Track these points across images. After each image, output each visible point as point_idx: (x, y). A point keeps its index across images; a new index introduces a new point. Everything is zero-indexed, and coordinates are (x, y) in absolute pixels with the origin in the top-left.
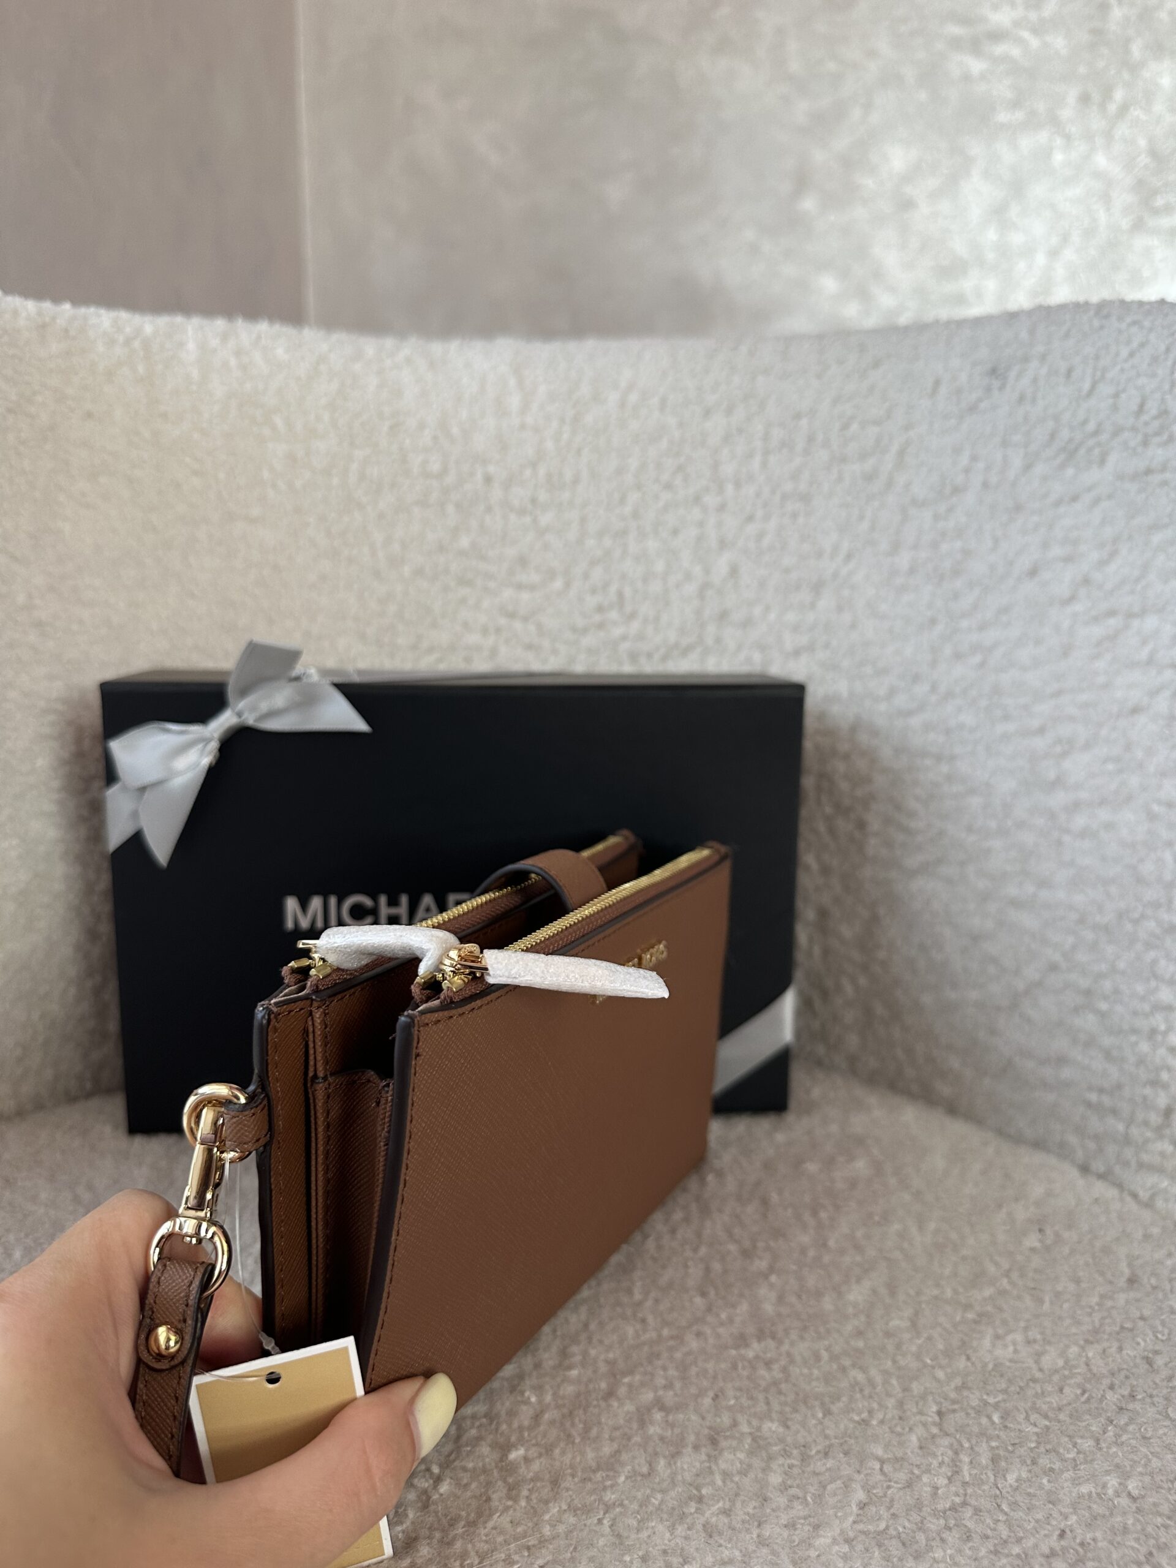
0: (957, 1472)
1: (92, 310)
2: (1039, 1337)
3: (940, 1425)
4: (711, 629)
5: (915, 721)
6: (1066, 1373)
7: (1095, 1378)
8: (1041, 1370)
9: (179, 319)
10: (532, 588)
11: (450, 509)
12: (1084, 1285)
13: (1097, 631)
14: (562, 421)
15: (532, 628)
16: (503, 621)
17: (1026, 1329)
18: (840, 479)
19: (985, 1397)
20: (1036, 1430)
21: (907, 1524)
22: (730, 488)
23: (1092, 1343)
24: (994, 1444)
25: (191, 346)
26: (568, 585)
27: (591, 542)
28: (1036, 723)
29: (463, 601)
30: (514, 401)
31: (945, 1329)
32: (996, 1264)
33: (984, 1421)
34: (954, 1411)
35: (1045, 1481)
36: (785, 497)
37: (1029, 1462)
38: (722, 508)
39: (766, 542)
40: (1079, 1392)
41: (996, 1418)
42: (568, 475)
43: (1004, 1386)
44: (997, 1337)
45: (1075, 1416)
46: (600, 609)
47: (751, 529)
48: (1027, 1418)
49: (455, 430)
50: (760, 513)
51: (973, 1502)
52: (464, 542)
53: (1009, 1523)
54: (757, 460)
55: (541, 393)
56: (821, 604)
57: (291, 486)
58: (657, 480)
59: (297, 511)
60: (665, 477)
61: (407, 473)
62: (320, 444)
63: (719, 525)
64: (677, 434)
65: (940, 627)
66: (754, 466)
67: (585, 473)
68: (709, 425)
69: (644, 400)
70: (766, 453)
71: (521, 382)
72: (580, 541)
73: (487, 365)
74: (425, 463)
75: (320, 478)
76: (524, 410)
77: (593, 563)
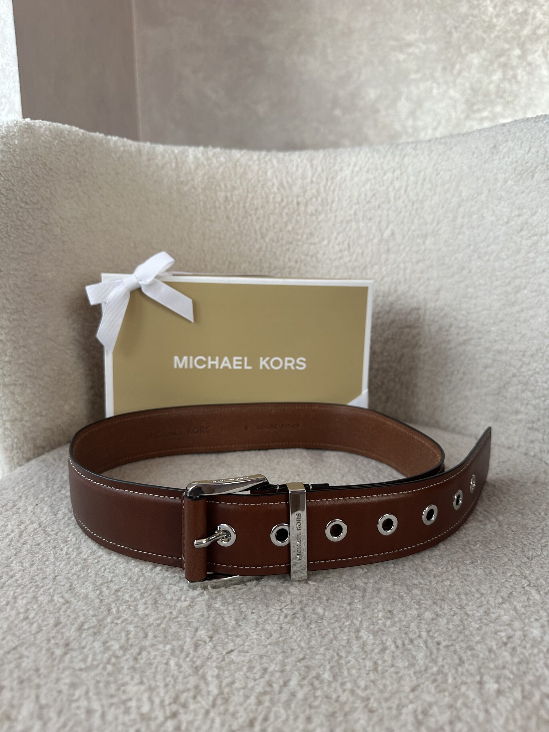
4: (384, 256)
5: (462, 285)
11: (284, 214)
13: (530, 242)
15: (314, 259)
16: (303, 257)
22: (392, 201)
27: (338, 225)
29: (288, 250)
30: (309, 174)
38: (389, 209)
42: (330, 200)
46: (341, 251)
49: (286, 185)
52: (290, 227)
54: (404, 188)
55: (319, 169)
56: (428, 242)
57: (225, 208)
58: (365, 200)
59: (228, 218)
60: (368, 199)
61: (268, 202)
62: (236, 192)
63: (388, 215)
64: (373, 181)
65: (472, 248)
66: (402, 192)
67: (336, 199)
68: (385, 178)
69: (361, 169)
70: (407, 186)
71: (312, 166)
72: (334, 225)
73: (299, 160)
74: (274, 198)
75: (236, 205)
76: (313, 176)
77: (338, 233)
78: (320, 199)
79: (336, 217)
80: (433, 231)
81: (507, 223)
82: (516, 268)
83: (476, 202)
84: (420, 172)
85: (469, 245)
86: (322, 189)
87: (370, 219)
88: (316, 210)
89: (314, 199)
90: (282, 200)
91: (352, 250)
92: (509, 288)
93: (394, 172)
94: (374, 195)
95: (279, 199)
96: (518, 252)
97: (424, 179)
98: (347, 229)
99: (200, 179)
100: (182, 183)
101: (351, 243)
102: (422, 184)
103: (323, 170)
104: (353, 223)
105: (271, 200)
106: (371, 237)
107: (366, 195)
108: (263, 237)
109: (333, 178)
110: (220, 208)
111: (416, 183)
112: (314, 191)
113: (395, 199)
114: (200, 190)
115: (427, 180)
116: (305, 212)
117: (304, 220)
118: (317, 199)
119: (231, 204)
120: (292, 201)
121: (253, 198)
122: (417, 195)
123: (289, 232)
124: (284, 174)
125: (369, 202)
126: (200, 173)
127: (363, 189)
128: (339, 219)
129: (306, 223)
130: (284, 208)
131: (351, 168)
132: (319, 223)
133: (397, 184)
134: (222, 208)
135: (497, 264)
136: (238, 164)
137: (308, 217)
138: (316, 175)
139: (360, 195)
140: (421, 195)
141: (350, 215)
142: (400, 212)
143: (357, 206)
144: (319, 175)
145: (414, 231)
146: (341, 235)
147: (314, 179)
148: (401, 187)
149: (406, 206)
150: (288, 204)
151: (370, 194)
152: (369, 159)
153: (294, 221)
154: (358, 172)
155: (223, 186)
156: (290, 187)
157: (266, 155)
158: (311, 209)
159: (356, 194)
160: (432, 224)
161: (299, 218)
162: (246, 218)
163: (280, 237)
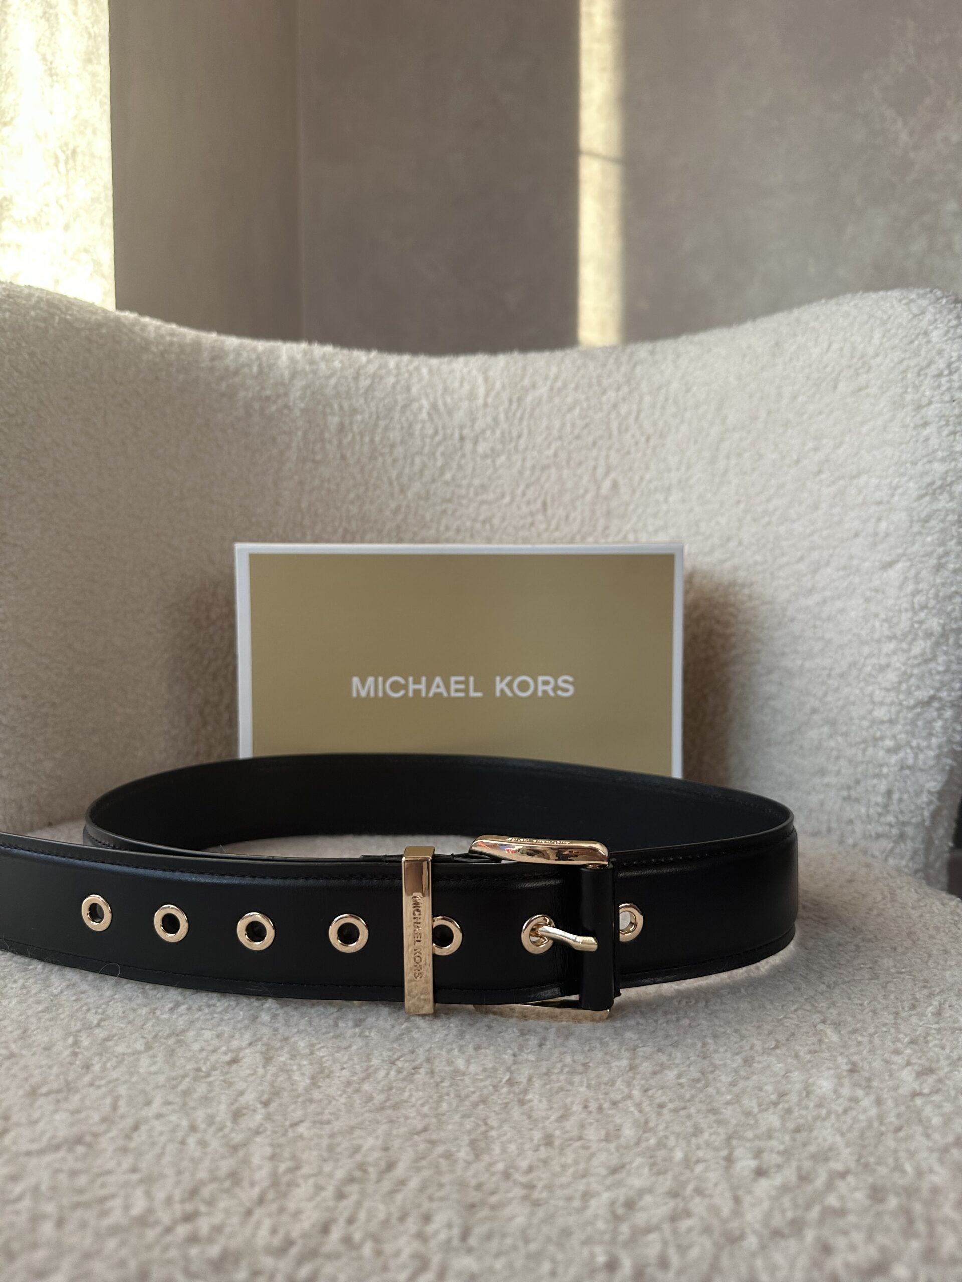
55: (498, 385)
57: (340, 442)
59: (343, 457)
61: (411, 435)
62: (359, 417)
63: (607, 457)
66: (631, 420)
69: (565, 385)
70: (639, 411)
71: (486, 379)
73: (465, 370)
75: (358, 438)
78: (498, 433)
88: (492, 450)
89: (488, 433)
96: (816, 507)
97: (667, 399)
98: (543, 479)
99: (298, 394)
100: (268, 398)
101: (549, 501)
102: (663, 407)
103: (503, 387)
104: (553, 470)
105: (417, 433)
106: (581, 491)
107: (573, 425)
108: (402, 491)
109: (519, 400)
110: (330, 442)
111: (653, 406)
112: (489, 419)
113: (620, 431)
114: (297, 412)
115: (671, 401)
116: (474, 451)
117: (471, 465)
118: (493, 432)
119: (350, 437)
120: (452, 435)
121: (386, 429)
122: (655, 424)
123: (447, 483)
124: (440, 392)
125: (578, 437)
126: (299, 383)
127: (568, 416)
128: (528, 464)
129: (474, 469)
130: (439, 444)
131: (549, 383)
132: (496, 470)
133: (623, 409)
134: (335, 442)
135: (782, 529)
136: (362, 372)
137: (478, 459)
138: (493, 393)
139: (563, 425)
140: (661, 424)
141: (547, 457)
142: (628, 453)
143: (559, 443)
144: (498, 394)
145: (650, 481)
146: (532, 489)
147: (490, 400)
148: (629, 413)
149: (637, 443)
150: (445, 438)
151: (580, 423)
152: (579, 368)
153: (454, 465)
154: (560, 390)
155: (336, 406)
156: (450, 413)
157: (411, 362)
158: (482, 447)
159: (557, 424)
160: (678, 469)
161: (463, 462)
162: (376, 458)
163: (432, 492)
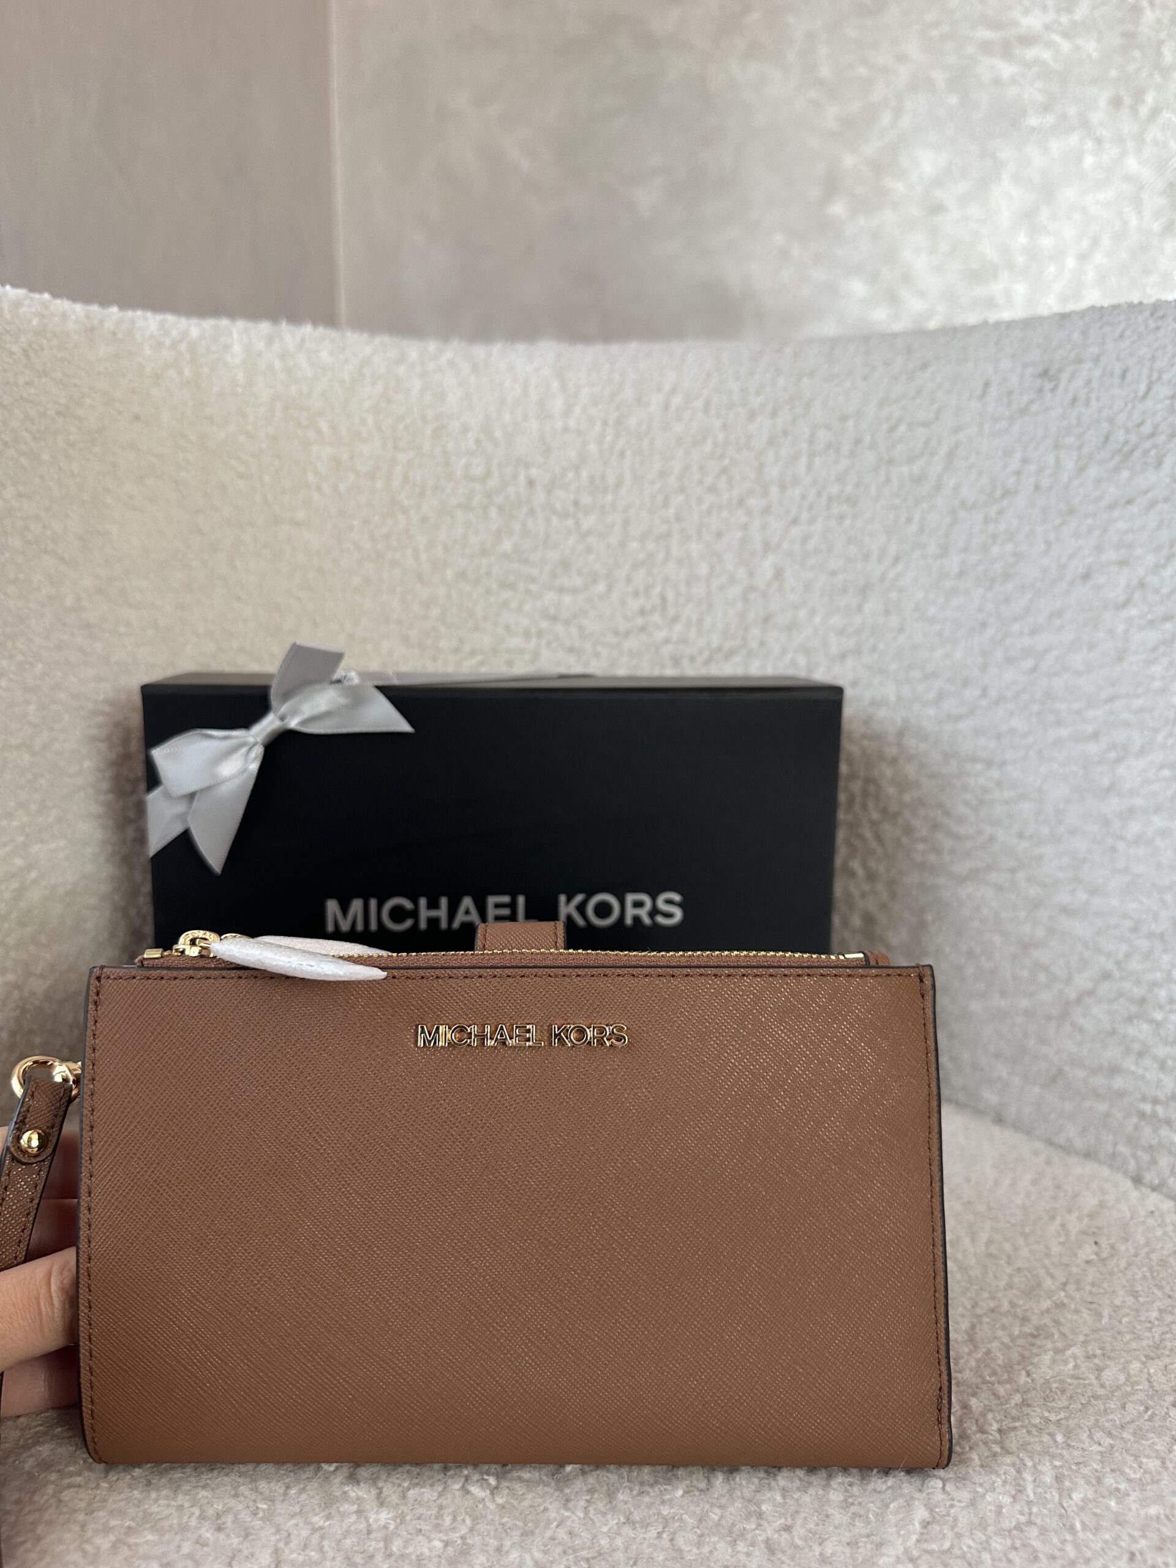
0: (1020, 1491)
1: (139, 313)
2: (1099, 1352)
3: (1001, 1444)
4: (755, 632)
5: (964, 726)
6: (1129, 1389)
7: (1160, 1395)
8: (1102, 1386)
9: (224, 322)
10: (574, 591)
11: (493, 512)
12: (1141, 1299)
13: (1152, 636)
14: (605, 423)
15: (574, 631)
16: (544, 624)
17: (1085, 1343)
18: (888, 481)
19: (1046, 1414)
20: (1100, 1449)
21: (971, 1543)
22: (774, 490)
23: (1153, 1359)
24: (1057, 1463)
25: (237, 348)
26: (610, 588)
27: (634, 545)
28: (1089, 729)
29: (505, 604)
30: (558, 404)
31: (1003, 1344)
32: (1053, 1277)
33: (1046, 1438)
34: (1015, 1429)
35: (1113, 1503)
36: (830, 499)
37: (1094, 1482)
38: (766, 511)
39: (811, 545)
40: (1142, 1408)
41: (1060, 1438)
42: (611, 479)
43: (1066, 1403)
44: (1057, 1351)
45: (1140, 1435)
46: (642, 612)
47: (795, 531)
48: (1090, 1436)
49: (498, 434)
50: (804, 516)
51: (1039, 1521)
52: (507, 545)
53: (1076, 1544)
54: (803, 461)
55: (584, 396)
56: (868, 607)
57: (335, 488)
58: (701, 482)
60: (709, 480)
61: (450, 477)
62: (364, 448)
64: (721, 437)
65: (990, 631)
66: (801, 469)
67: (628, 476)
68: (753, 427)
69: (688, 402)
70: (812, 455)
72: (623, 544)
74: (468, 466)
75: (365, 482)
76: (567, 413)
77: (636, 566)
79: (626, 523)
80: (883, 578)
81: (1086, 577)
82: (1111, 699)
83: (1001, 512)
84: (844, 418)
85: (984, 625)
86: (592, 447)
87: (719, 535)
88: (576, 504)
89: (571, 474)
90: (488, 474)
91: (671, 612)
92: (1093, 748)
93: (774, 414)
94: (724, 471)
95: (478, 471)
98: (659, 557)
99: (262, 410)
100: (211, 420)
101: (670, 594)
103: (593, 400)
104: (675, 543)
105: (459, 472)
106: (723, 580)
109: (619, 422)
112: (572, 452)
113: (781, 486)
114: (262, 441)
115: (865, 444)
116: (548, 506)
117: (543, 528)
118: (578, 474)
119: (351, 478)
120: (515, 478)
121: (410, 466)
122: (840, 479)
123: (505, 556)
124: (493, 404)
125: (711, 490)
126: (262, 392)
127: (695, 454)
128: (634, 531)
129: (548, 536)
130: (493, 492)
131: (662, 397)
132: (583, 537)
133: (786, 449)
134: (326, 488)
135: (1058, 683)
136: (367, 371)
137: (554, 519)
138: (577, 410)
139: (687, 469)
140: (851, 481)
141: (666, 521)
143: (682, 499)
145: (835, 573)
146: (641, 572)
148: (795, 456)
151: (713, 467)
153: (518, 529)
154: (680, 409)
155: (326, 429)
156: (510, 439)
157: (441, 353)
158: (562, 498)
159: (677, 466)
160: (880, 559)
161: (530, 521)
162: (394, 516)
163: (483, 570)
